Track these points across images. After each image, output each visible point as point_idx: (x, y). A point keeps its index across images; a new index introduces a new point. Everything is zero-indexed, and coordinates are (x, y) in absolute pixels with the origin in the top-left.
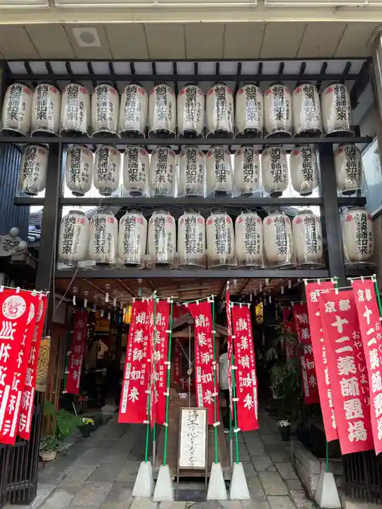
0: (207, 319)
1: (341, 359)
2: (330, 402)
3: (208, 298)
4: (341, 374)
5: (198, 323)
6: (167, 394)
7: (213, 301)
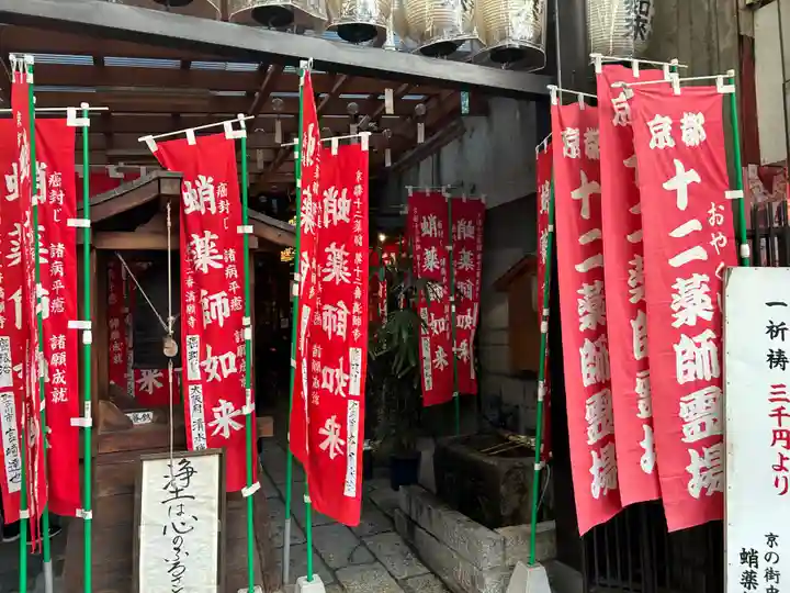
0: (223, 190)
1: (680, 284)
2: (641, 405)
3: (227, 125)
4: (677, 325)
5: (191, 204)
6: (87, 422)
7: (242, 134)
